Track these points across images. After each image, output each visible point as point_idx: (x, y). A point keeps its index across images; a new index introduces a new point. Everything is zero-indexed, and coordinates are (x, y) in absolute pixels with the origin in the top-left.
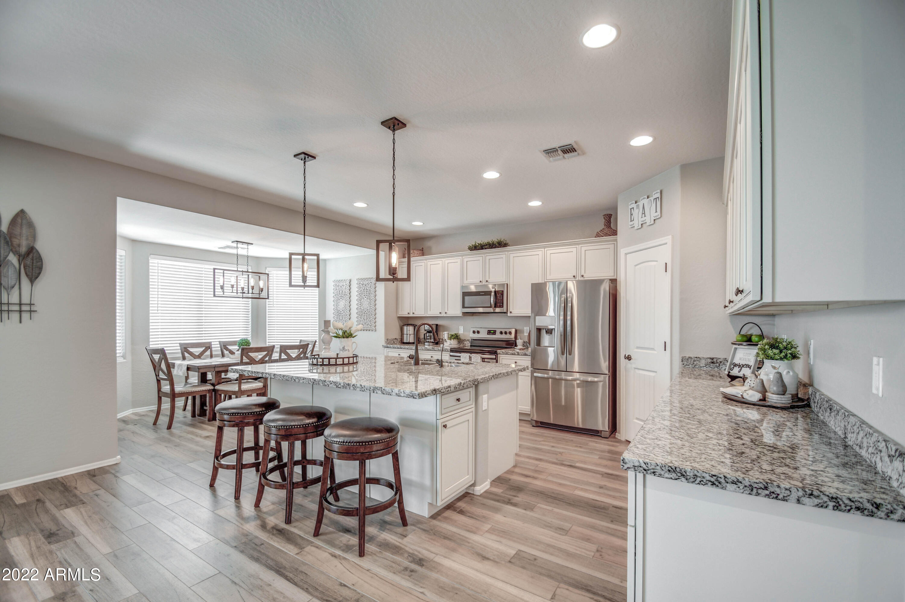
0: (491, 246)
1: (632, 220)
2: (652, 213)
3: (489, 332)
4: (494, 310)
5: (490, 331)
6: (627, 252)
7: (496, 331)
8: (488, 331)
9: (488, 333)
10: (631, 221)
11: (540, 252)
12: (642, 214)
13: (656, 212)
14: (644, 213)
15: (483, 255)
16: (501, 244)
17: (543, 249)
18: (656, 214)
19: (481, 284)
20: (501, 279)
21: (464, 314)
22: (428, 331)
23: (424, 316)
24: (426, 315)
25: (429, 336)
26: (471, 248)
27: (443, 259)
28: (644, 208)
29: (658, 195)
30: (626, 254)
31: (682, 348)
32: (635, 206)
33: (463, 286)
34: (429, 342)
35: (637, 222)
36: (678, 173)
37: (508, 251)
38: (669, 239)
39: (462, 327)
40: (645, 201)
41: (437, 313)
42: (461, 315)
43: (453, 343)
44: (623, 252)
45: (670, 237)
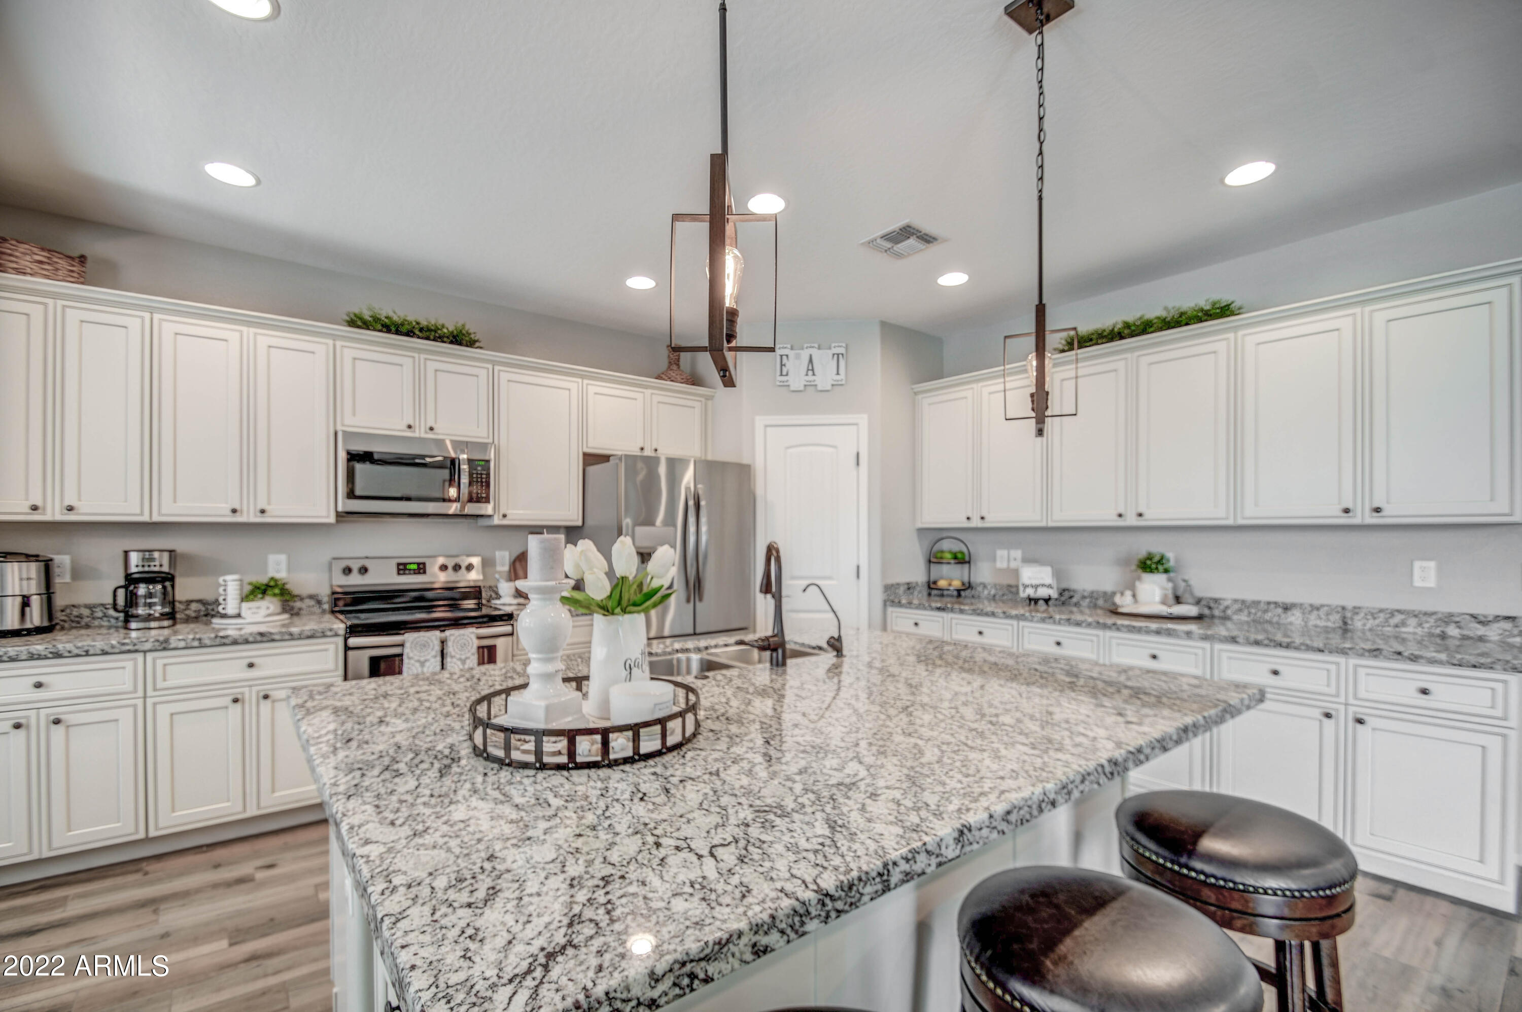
0: (431, 333)
1: (784, 373)
2: (826, 375)
3: (402, 568)
4: (463, 508)
5: (405, 564)
6: (768, 423)
7: (424, 564)
8: (399, 564)
9: (399, 570)
10: (781, 375)
11: (573, 384)
12: (808, 370)
13: (838, 374)
14: (813, 370)
15: (416, 355)
16: (459, 339)
17: (580, 380)
18: (838, 377)
19: (409, 434)
20: (477, 432)
21: (343, 516)
22: (150, 579)
23: (145, 518)
24: (156, 518)
25: (150, 595)
26: (357, 322)
27: (244, 329)
28: (811, 361)
29: (842, 350)
30: (766, 426)
31: (884, 573)
32: (791, 353)
33: (344, 432)
34: (149, 618)
35: (797, 378)
36: (877, 330)
37: (494, 363)
38: (863, 420)
39: (283, 558)
40: (815, 353)
41: (218, 511)
42: (332, 519)
43: (263, 612)
44: (760, 421)
45: (865, 416)
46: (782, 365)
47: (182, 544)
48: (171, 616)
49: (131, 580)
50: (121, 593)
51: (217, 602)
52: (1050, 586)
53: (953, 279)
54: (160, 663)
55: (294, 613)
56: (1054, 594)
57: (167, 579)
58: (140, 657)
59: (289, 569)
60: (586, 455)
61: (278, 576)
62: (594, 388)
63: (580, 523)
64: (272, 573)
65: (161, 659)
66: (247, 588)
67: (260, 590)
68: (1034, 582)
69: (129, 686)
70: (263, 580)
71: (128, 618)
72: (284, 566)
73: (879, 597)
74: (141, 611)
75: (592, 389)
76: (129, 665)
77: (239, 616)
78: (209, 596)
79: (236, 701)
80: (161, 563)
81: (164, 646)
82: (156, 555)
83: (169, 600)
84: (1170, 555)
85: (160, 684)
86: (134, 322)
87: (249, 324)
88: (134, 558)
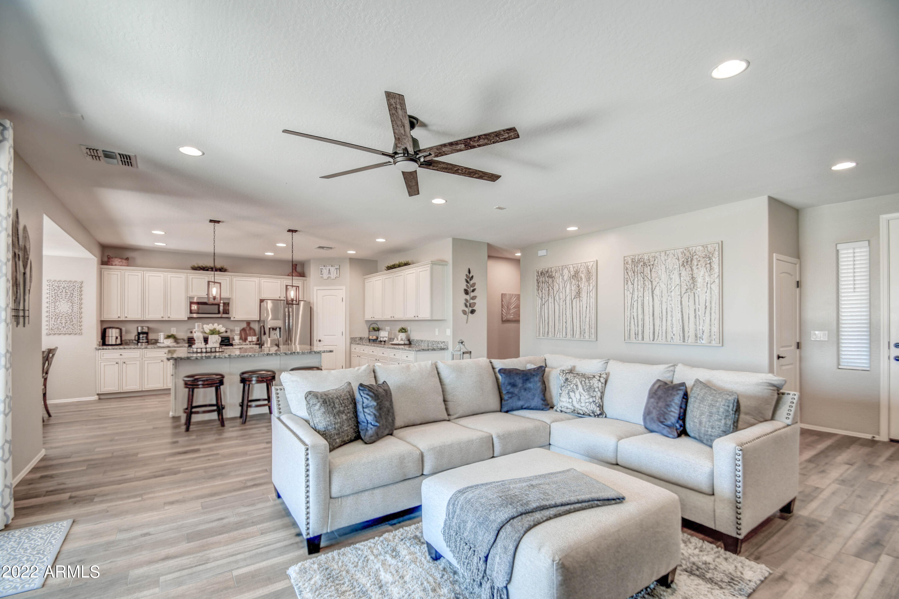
2: (333, 274)
4: (222, 315)
10: (321, 274)
11: (256, 280)
13: (337, 274)
14: (330, 273)
15: (209, 276)
16: (221, 270)
17: (259, 278)
19: (207, 296)
20: (226, 295)
21: (189, 318)
22: (143, 333)
23: (142, 319)
24: (145, 319)
25: (143, 337)
26: (195, 268)
27: (165, 273)
28: (329, 270)
29: (338, 267)
30: (317, 290)
31: (350, 334)
32: (324, 268)
33: (189, 297)
34: (143, 342)
35: (325, 276)
36: (348, 261)
37: (231, 276)
38: (344, 288)
39: (175, 329)
40: (330, 268)
41: (158, 317)
42: (186, 319)
43: (169, 342)
44: (315, 288)
45: (345, 287)
46: (321, 272)
47: (151, 325)
48: (147, 342)
49: (139, 334)
50: (137, 337)
51: (158, 340)
52: (386, 337)
53: (381, 240)
54: (145, 351)
55: (178, 343)
56: (386, 339)
57: (147, 333)
58: (141, 350)
59: (177, 332)
60: (260, 300)
61: (174, 333)
62: (263, 280)
63: (259, 319)
64: (172, 333)
65: (146, 350)
66: (166, 336)
67: (169, 337)
68: (383, 336)
69: (139, 356)
70: (170, 334)
71: (138, 342)
72: (175, 331)
73: (348, 341)
74: (141, 341)
75: (262, 281)
76: (139, 352)
77: (163, 343)
78: (156, 338)
79: (162, 361)
80: (146, 330)
81: (146, 348)
82: (144, 328)
83: (147, 338)
84: (409, 328)
85: (145, 356)
86: (140, 274)
87: (166, 272)
88: (140, 328)
